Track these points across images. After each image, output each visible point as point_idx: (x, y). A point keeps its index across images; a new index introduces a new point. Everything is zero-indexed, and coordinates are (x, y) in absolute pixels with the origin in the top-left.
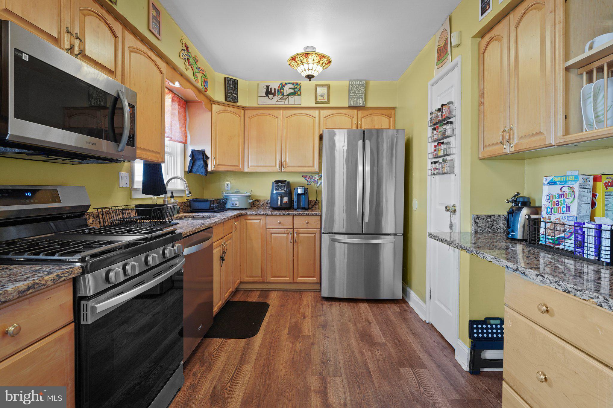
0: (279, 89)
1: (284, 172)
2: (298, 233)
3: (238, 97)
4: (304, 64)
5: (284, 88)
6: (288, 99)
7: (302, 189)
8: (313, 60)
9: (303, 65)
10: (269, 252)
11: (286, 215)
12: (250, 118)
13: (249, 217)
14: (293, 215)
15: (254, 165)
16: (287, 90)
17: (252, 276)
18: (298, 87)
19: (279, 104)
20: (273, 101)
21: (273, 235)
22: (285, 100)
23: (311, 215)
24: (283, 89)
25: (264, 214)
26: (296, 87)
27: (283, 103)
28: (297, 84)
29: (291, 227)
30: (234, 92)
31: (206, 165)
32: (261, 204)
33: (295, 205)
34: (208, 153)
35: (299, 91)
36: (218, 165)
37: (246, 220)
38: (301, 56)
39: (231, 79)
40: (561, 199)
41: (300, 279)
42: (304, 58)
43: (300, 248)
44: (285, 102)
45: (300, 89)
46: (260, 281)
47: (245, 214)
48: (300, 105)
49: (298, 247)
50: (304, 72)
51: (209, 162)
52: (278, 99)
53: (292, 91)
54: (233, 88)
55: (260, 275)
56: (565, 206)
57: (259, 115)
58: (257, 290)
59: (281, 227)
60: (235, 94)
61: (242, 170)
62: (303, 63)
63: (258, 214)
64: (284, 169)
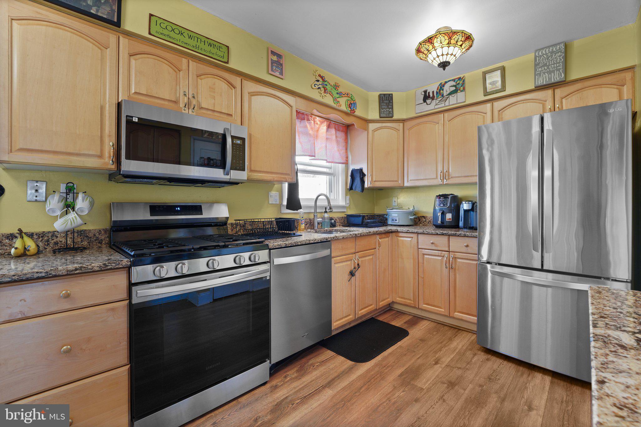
0: (438, 91)
1: (447, 185)
2: (455, 258)
3: (393, 111)
4: (431, 52)
5: (443, 88)
6: (448, 98)
7: (469, 203)
8: (441, 43)
9: (430, 53)
10: (421, 274)
11: (440, 235)
12: (410, 129)
13: (401, 234)
14: (449, 235)
15: (414, 179)
16: (447, 89)
17: (404, 298)
18: (461, 82)
19: (439, 108)
20: (432, 106)
21: (426, 256)
22: (445, 101)
23: (472, 237)
24: (443, 90)
25: (415, 232)
26: (458, 82)
27: (443, 105)
28: (459, 78)
29: (447, 249)
30: (388, 106)
31: (363, 182)
32: (428, 221)
33: (461, 224)
34: (365, 171)
35: (461, 86)
36: (375, 181)
37: (398, 238)
38: (425, 43)
39: (384, 95)
41: (457, 314)
42: (429, 44)
43: (458, 276)
44: (446, 103)
45: (463, 84)
46: (412, 305)
47: (396, 231)
48: (465, 102)
49: (455, 275)
50: (434, 61)
51: (366, 179)
52: (437, 101)
53: (454, 88)
54: (387, 103)
55: (412, 299)
57: (418, 124)
58: (410, 314)
59: (434, 248)
60: (390, 108)
61: (402, 185)
62: (430, 51)
63: (409, 231)
64: (446, 181)
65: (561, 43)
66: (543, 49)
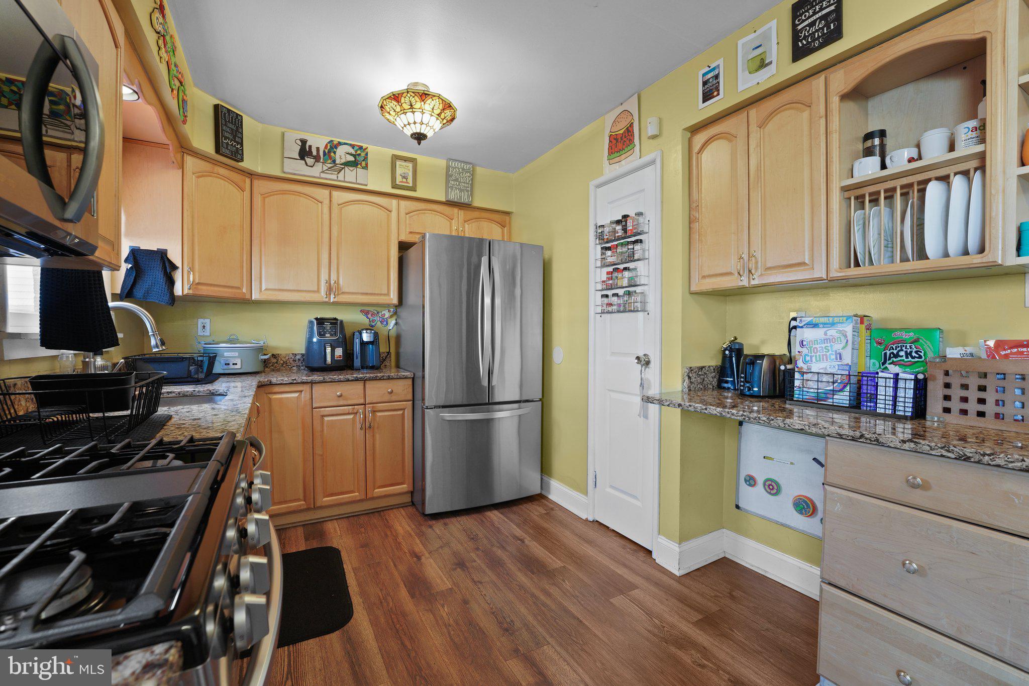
0: (327, 151)
1: (335, 303)
2: (374, 411)
3: (242, 150)
4: (415, 112)
5: (335, 150)
6: (343, 170)
7: (371, 333)
8: (433, 109)
9: (413, 112)
10: (318, 451)
11: (352, 380)
12: (265, 196)
13: (277, 389)
14: (365, 380)
15: (273, 288)
16: (342, 155)
17: (285, 502)
18: (363, 154)
19: (326, 179)
20: (315, 171)
21: (326, 419)
22: (339, 173)
23: (398, 378)
24: (335, 153)
25: (309, 381)
26: (359, 152)
27: (334, 177)
28: (361, 148)
29: (362, 401)
30: (235, 137)
31: (171, 282)
32: (282, 362)
33: (357, 362)
34: (175, 256)
35: (363, 161)
36: (198, 284)
37: (270, 396)
38: (414, 95)
39: (229, 110)
40: (826, 345)
41: (378, 491)
42: (418, 100)
43: (377, 436)
44: (339, 175)
45: (366, 158)
46: (302, 508)
47: (268, 383)
48: (366, 185)
49: (373, 436)
50: (412, 125)
51: (178, 276)
52: (325, 168)
53: (352, 159)
54: (232, 129)
55: (301, 497)
56: (834, 353)
57: (284, 192)
58: (294, 525)
59: (341, 403)
60: (238, 143)
61: (248, 297)
62: (414, 110)
63: (295, 382)
64: (335, 298)
65: (470, 163)
66: (456, 160)
